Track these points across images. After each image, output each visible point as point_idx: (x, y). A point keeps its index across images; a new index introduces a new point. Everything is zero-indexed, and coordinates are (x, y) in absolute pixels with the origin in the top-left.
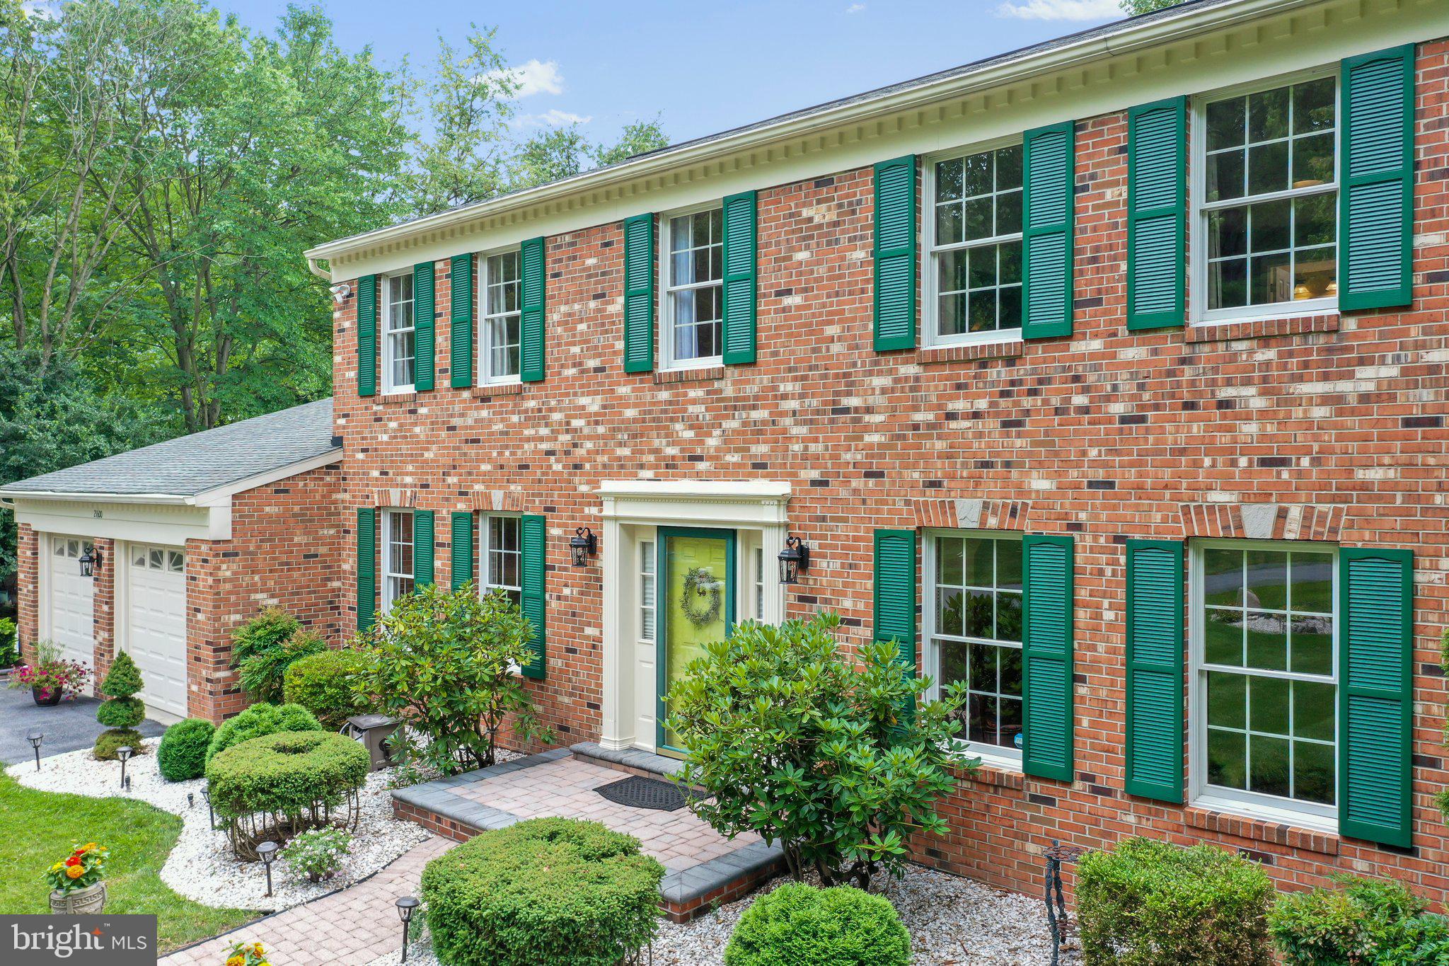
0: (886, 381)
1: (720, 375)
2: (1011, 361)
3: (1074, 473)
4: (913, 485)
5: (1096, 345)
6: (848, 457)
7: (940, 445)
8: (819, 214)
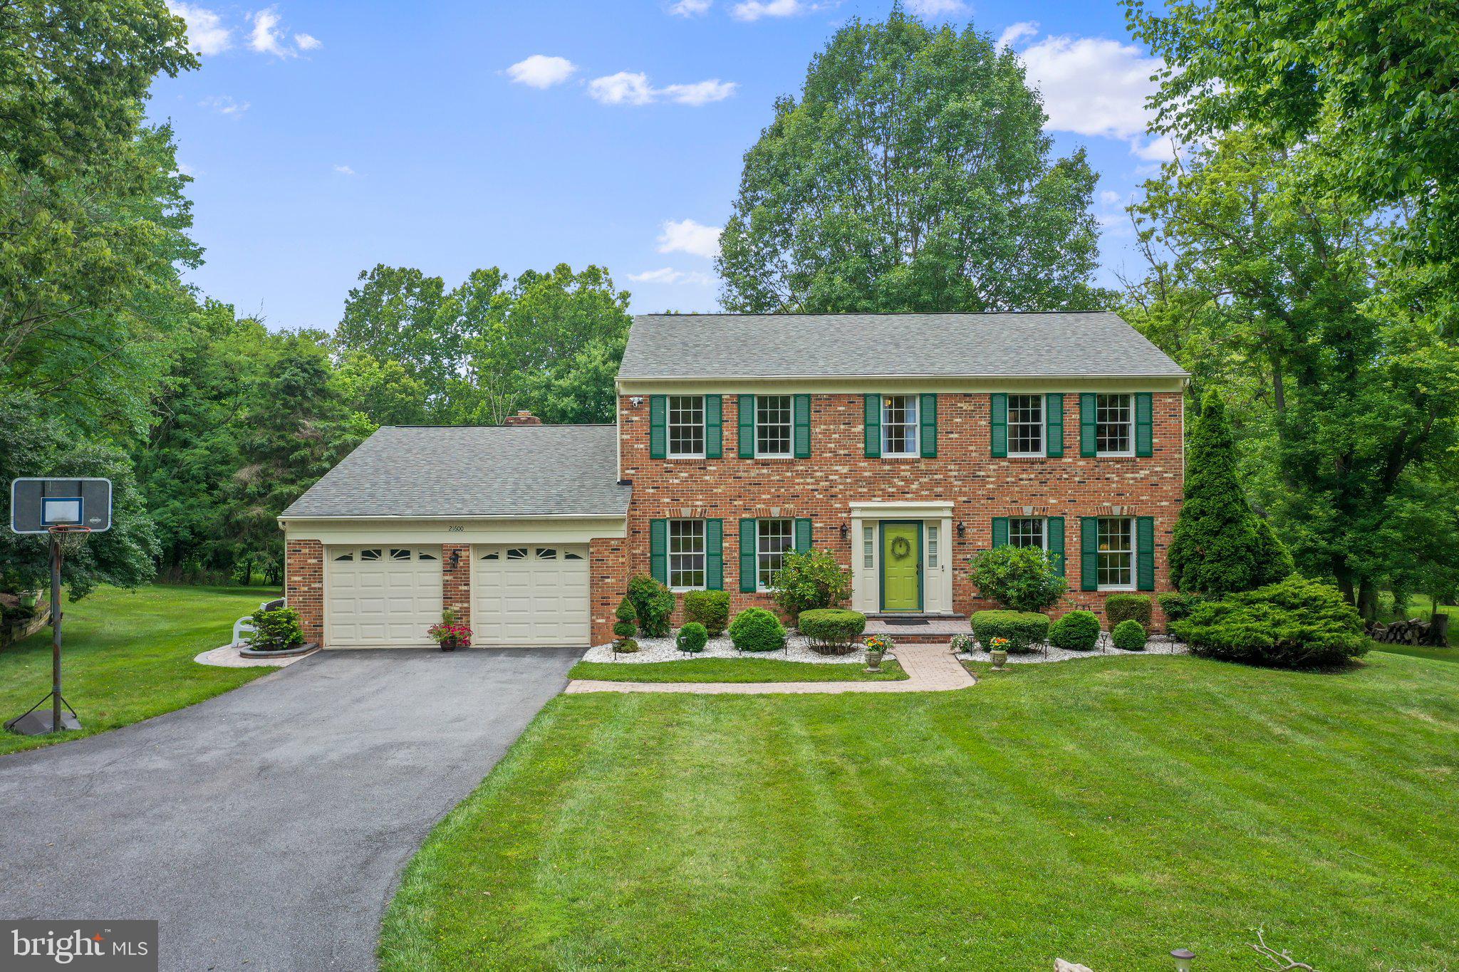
0: (995, 467)
1: (918, 461)
2: (1042, 463)
3: (1063, 498)
4: (1007, 502)
5: (1070, 460)
6: (980, 492)
7: (1017, 489)
8: (965, 406)
